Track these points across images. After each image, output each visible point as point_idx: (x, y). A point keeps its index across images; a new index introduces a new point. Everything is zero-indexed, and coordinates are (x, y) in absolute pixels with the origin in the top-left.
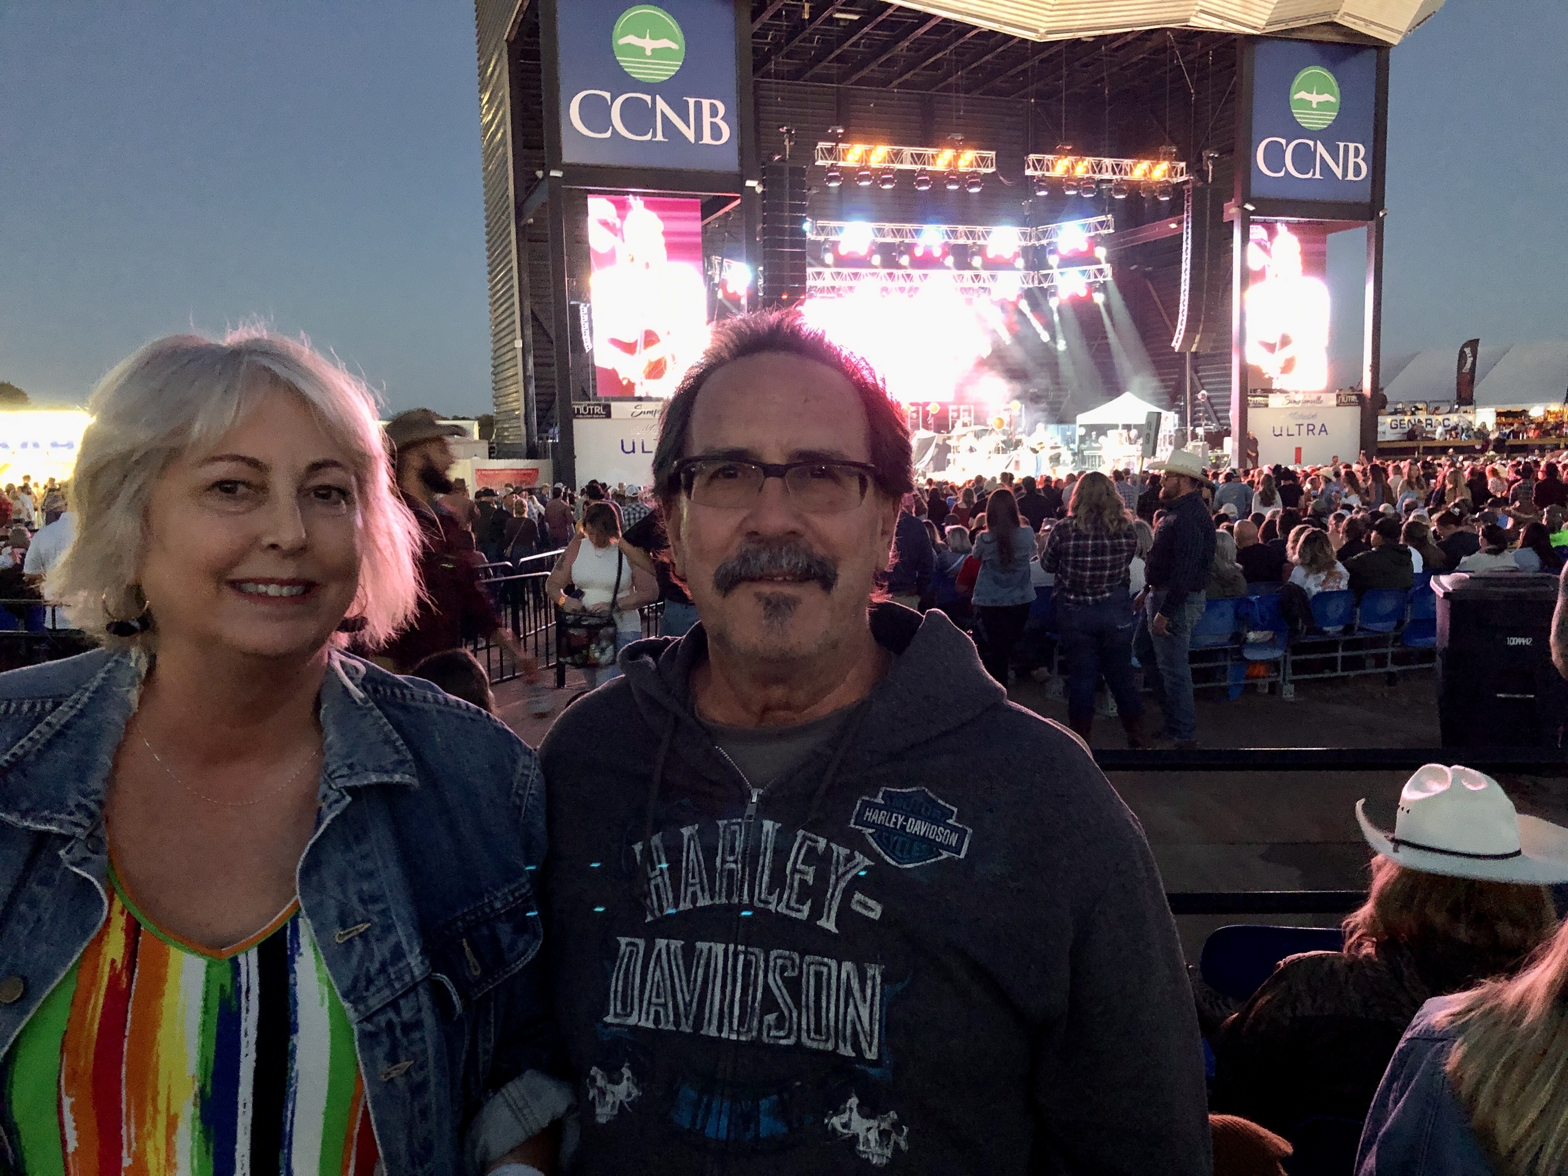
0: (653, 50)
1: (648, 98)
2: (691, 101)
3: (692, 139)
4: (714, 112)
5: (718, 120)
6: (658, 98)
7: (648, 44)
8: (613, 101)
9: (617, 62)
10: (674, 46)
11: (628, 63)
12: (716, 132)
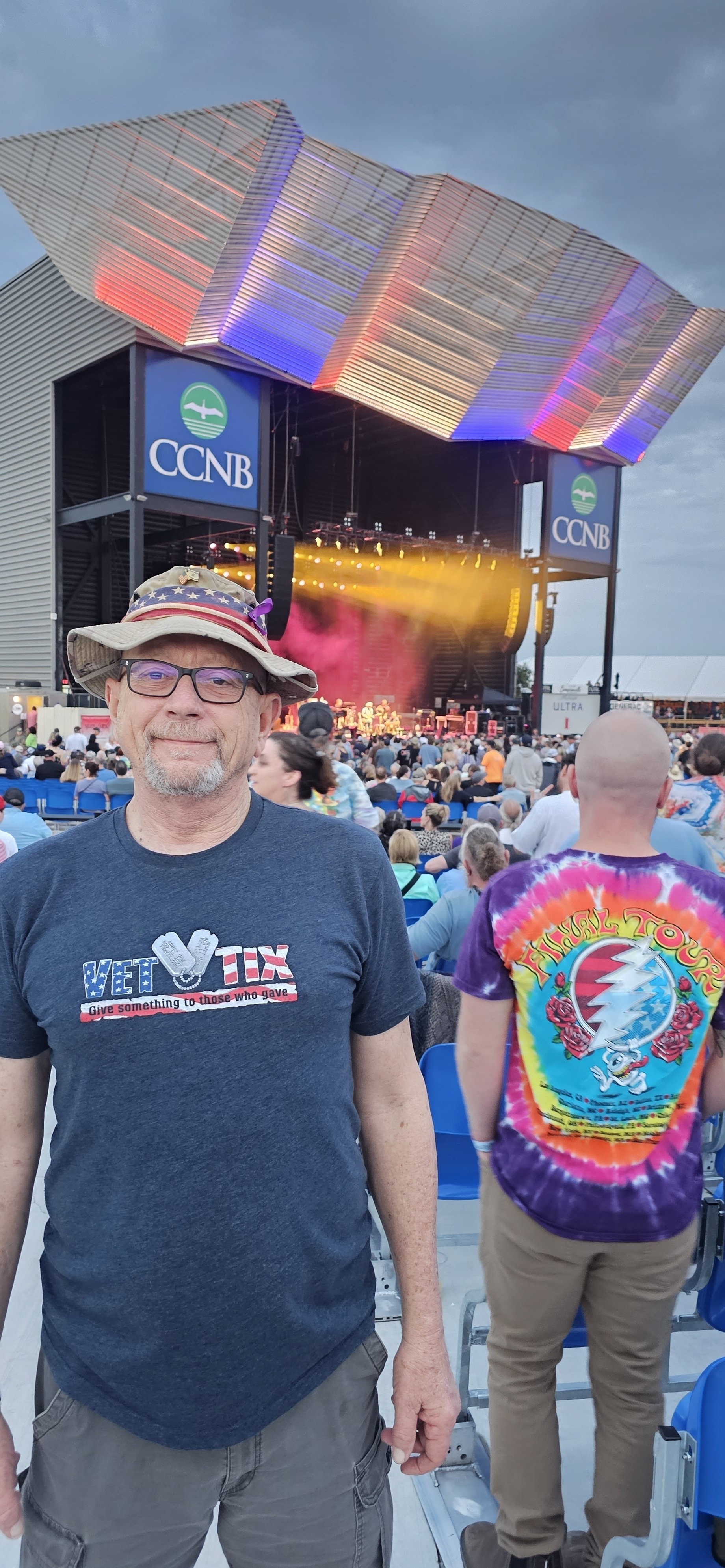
0: (207, 416)
1: (201, 450)
2: (229, 455)
3: (228, 483)
4: (243, 465)
5: (245, 471)
6: (208, 450)
7: (204, 411)
8: (179, 448)
9: (183, 421)
10: (220, 415)
11: (191, 424)
12: (244, 480)
